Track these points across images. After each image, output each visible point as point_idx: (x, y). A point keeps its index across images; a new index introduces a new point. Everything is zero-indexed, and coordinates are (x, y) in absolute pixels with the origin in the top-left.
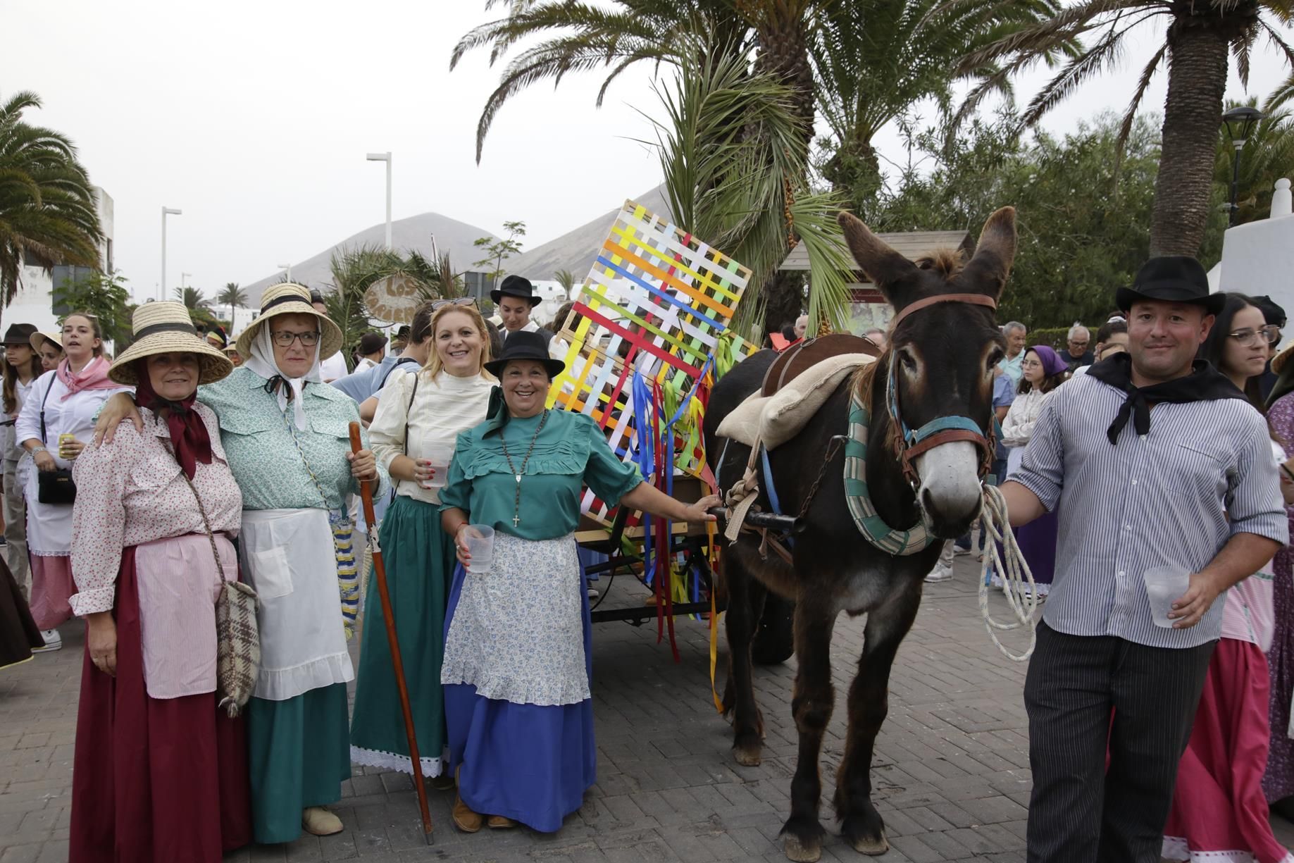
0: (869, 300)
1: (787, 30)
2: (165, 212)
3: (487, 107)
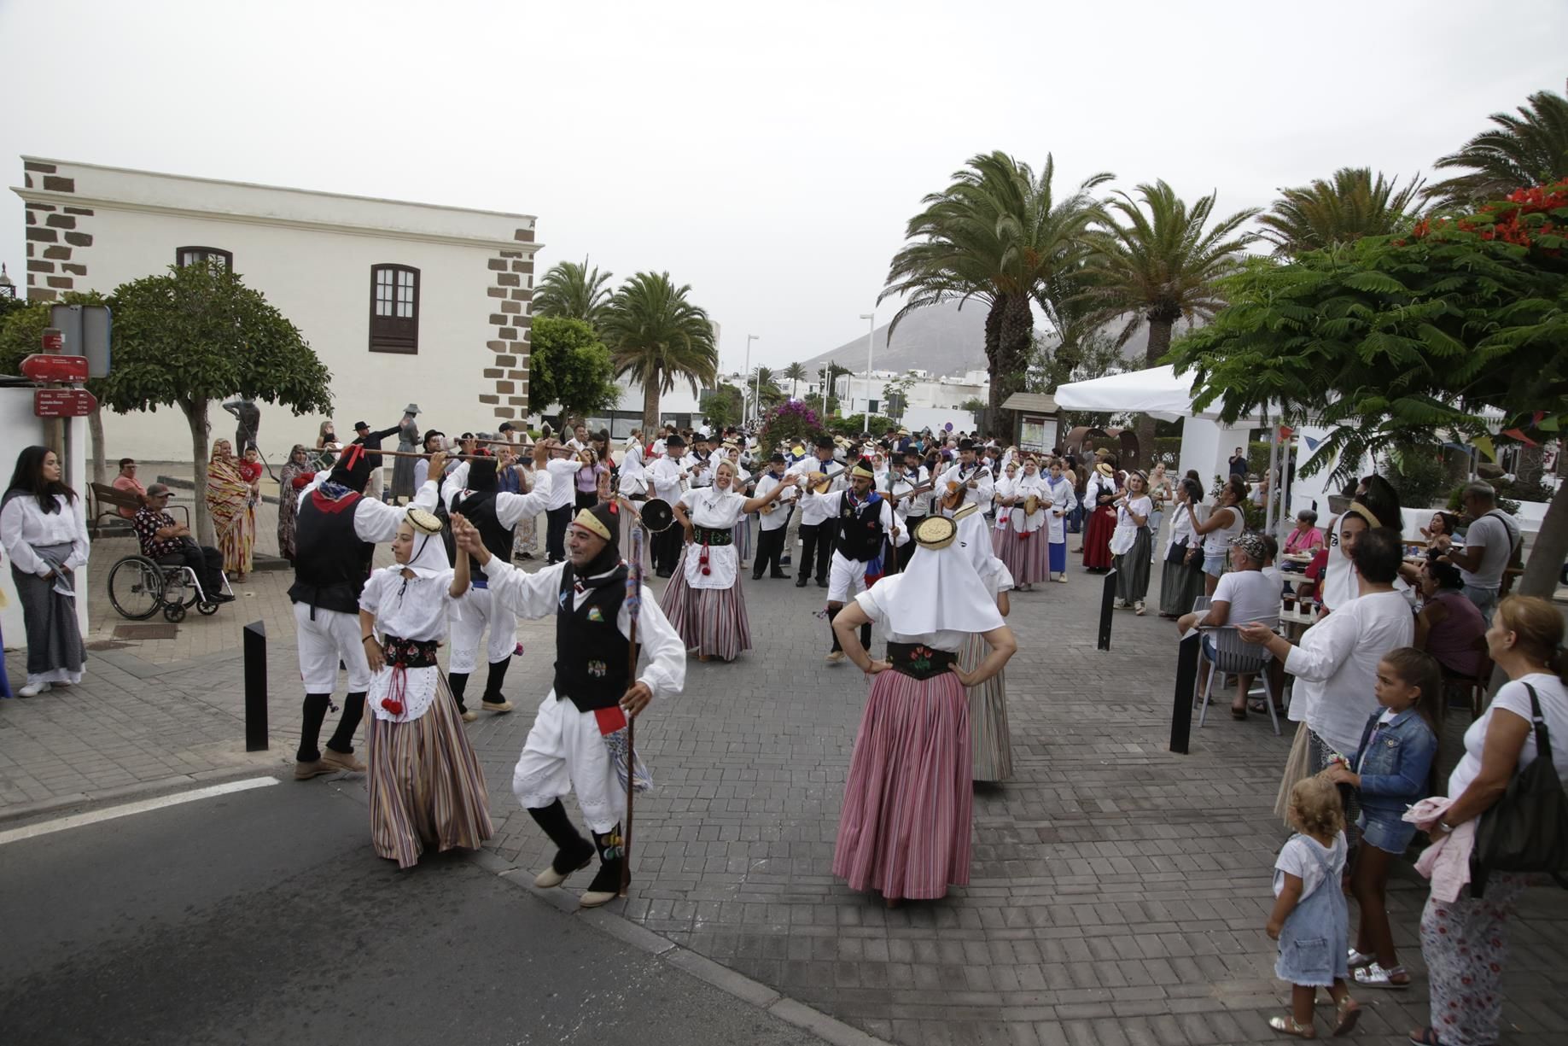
0: (1036, 423)
2: (750, 337)
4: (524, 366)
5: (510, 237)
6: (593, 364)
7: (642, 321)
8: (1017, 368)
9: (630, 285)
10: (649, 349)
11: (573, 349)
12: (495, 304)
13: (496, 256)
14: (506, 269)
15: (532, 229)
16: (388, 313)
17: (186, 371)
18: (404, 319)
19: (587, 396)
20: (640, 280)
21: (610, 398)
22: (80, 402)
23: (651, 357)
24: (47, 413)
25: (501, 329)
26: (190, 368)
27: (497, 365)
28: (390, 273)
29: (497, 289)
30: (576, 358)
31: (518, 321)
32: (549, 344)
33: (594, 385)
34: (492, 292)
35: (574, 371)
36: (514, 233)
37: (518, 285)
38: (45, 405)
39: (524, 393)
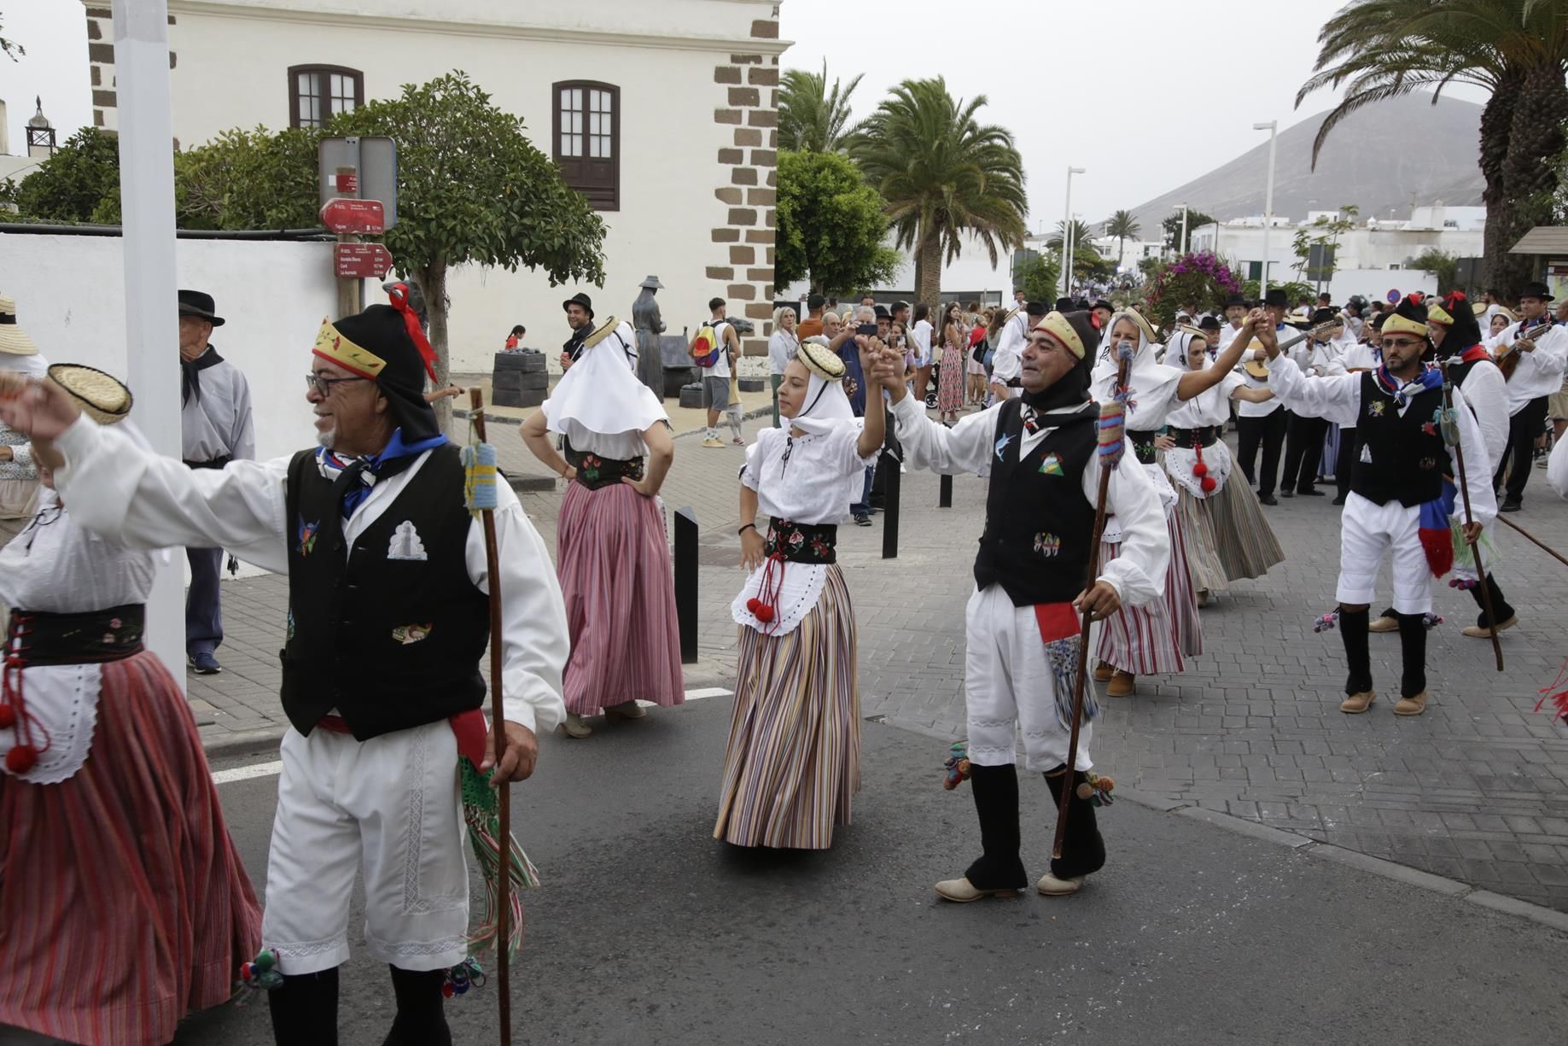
1: (1547, 69)
2: (1071, 171)
3: (1322, 128)
4: (768, 224)
5: (744, 33)
6: (860, 219)
7: (913, 152)
8: (1540, 187)
9: (895, 98)
10: (925, 195)
11: (831, 196)
12: (725, 135)
13: (726, 62)
14: (739, 81)
15: (774, 19)
16: (578, 152)
17: (441, 226)
18: (600, 160)
19: (852, 266)
20: (907, 91)
21: (883, 267)
22: (377, 260)
23: (927, 208)
24: (347, 273)
25: (735, 170)
26: (444, 221)
27: (730, 222)
28: (578, 94)
29: (727, 111)
30: (836, 210)
31: (758, 158)
32: (796, 190)
33: (862, 248)
34: (721, 116)
35: (833, 228)
36: (750, 26)
37: (757, 104)
38: (344, 263)
39: (769, 262)
